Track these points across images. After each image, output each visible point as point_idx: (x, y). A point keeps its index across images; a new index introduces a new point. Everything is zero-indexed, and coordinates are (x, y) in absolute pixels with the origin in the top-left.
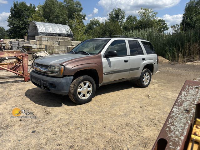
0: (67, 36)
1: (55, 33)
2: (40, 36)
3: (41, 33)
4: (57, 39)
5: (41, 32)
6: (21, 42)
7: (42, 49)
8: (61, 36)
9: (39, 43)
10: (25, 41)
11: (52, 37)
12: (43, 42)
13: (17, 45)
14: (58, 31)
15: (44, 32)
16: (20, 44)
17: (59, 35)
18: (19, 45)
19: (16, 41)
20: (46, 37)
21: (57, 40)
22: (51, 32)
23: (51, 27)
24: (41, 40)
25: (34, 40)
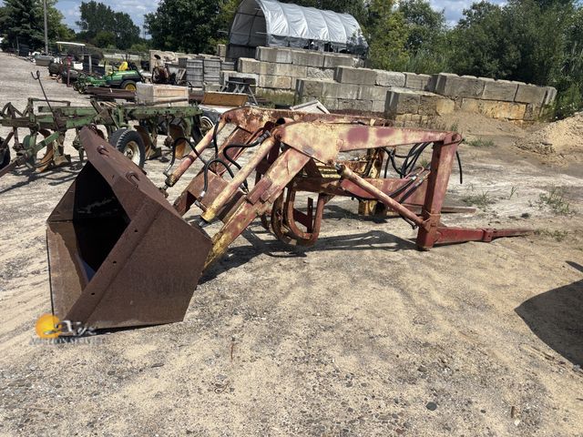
0: (349, 53)
1: (315, 41)
2: (272, 46)
3: (274, 36)
4: (318, 59)
5: (275, 33)
6: (210, 64)
7: (274, 89)
8: (331, 50)
9: (268, 69)
10: (221, 62)
11: (304, 52)
12: (278, 66)
13: (199, 73)
14: (323, 35)
15: (284, 34)
16: (207, 70)
17: (328, 47)
18: (204, 73)
19: (197, 58)
20: (287, 52)
21: (318, 63)
22: (303, 37)
23: (304, 19)
24: (272, 61)
25: (253, 60)
